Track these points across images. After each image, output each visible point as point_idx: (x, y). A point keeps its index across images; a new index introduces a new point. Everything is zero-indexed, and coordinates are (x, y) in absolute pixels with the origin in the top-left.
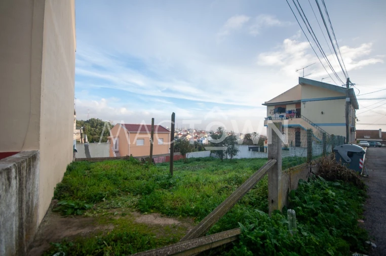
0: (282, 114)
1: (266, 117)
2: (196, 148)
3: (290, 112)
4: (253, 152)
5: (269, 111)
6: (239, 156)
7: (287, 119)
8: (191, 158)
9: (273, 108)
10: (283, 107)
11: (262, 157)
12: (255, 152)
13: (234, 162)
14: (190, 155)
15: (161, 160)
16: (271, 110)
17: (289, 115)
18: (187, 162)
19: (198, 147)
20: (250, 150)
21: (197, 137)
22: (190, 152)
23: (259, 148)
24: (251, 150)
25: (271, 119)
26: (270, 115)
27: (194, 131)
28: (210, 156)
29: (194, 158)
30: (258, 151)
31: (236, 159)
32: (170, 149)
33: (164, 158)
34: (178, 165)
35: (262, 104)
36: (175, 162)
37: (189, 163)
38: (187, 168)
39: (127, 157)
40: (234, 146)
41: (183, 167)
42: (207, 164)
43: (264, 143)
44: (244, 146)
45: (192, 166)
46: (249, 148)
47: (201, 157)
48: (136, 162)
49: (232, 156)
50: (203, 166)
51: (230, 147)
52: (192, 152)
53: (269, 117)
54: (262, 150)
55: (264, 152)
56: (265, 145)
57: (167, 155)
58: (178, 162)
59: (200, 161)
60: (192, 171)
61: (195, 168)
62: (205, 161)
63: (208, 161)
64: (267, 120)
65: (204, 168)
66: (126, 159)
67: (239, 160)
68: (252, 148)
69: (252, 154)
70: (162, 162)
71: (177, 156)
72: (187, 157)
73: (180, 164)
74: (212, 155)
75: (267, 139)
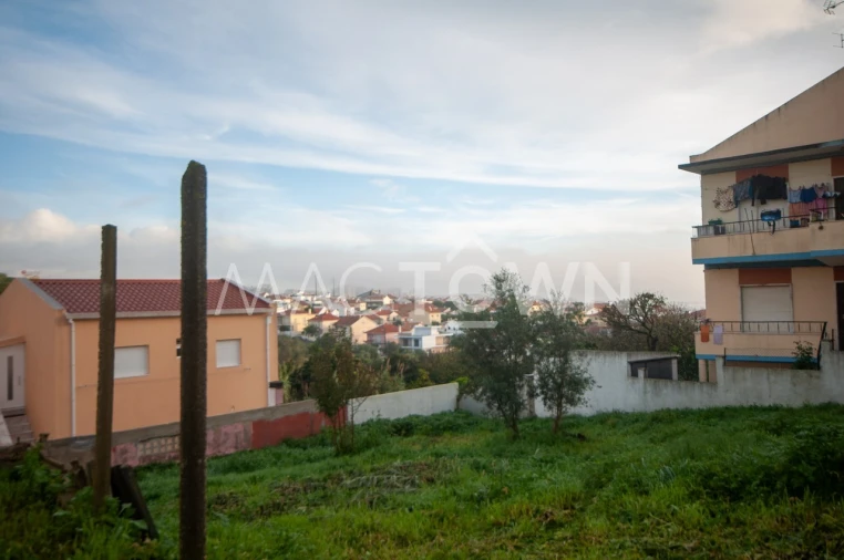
0: (772, 206)
1: (701, 224)
2: (394, 371)
3: (808, 195)
4: (650, 384)
5: (714, 196)
6: (592, 403)
7: (794, 225)
8: (368, 425)
9: (729, 180)
10: (773, 174)
11: (695, 406)
12: (661, 383)
13: (566, 433)
14: (364, 410)
15: (231, 442)
16: (720, 192)
17: (802, 209)
18: (350, 444)
19: (401, 367)
20: (634, 374)
21: (397, 323)
22: (366, 392)
23: (674, 364)
24: (641, 373)
25: (723, 232)
26: (715, 215)
27: (387, 301)
28: (458, 409)
29: (386, 421)
30: (668, 377)
32: (273, 385)
33: (245, 430)
34: (308, 465)
35: (681, 167)
36: (297, 446)
37: (359, 451)
38: (348, 482)
39: (19, 450)
40: (566, 361)
41: (330, 477)
42: (443, 451)
43: (698, 337)
44: (608, 359)
45: (373, 470)
46: (631, 364)
47: (417, 417)
48: (44, 485)
49: (559, 406)
50: (429, 466)
51: (552, 366)
52: (378, 396)
53: (712, 223)
54: (689, 370)
55: (697, 379)
56: (701, 349)
57: (260, 416)
58: (313, 445)
59: (415, 437)
60: (371, 503)
61: (386, 486)
62: (438, 435)
63: (447, 435)
64: (707, 234)
65: (431, 481)
66: (13, 461)
67: (590, 419)
68: (644, 363)
69: (645, 392)
70: (232, 451)
71: (305, 415)
72: (350, 420)
73: (317, 459)
74: (463, 400)
75: (708, 321)
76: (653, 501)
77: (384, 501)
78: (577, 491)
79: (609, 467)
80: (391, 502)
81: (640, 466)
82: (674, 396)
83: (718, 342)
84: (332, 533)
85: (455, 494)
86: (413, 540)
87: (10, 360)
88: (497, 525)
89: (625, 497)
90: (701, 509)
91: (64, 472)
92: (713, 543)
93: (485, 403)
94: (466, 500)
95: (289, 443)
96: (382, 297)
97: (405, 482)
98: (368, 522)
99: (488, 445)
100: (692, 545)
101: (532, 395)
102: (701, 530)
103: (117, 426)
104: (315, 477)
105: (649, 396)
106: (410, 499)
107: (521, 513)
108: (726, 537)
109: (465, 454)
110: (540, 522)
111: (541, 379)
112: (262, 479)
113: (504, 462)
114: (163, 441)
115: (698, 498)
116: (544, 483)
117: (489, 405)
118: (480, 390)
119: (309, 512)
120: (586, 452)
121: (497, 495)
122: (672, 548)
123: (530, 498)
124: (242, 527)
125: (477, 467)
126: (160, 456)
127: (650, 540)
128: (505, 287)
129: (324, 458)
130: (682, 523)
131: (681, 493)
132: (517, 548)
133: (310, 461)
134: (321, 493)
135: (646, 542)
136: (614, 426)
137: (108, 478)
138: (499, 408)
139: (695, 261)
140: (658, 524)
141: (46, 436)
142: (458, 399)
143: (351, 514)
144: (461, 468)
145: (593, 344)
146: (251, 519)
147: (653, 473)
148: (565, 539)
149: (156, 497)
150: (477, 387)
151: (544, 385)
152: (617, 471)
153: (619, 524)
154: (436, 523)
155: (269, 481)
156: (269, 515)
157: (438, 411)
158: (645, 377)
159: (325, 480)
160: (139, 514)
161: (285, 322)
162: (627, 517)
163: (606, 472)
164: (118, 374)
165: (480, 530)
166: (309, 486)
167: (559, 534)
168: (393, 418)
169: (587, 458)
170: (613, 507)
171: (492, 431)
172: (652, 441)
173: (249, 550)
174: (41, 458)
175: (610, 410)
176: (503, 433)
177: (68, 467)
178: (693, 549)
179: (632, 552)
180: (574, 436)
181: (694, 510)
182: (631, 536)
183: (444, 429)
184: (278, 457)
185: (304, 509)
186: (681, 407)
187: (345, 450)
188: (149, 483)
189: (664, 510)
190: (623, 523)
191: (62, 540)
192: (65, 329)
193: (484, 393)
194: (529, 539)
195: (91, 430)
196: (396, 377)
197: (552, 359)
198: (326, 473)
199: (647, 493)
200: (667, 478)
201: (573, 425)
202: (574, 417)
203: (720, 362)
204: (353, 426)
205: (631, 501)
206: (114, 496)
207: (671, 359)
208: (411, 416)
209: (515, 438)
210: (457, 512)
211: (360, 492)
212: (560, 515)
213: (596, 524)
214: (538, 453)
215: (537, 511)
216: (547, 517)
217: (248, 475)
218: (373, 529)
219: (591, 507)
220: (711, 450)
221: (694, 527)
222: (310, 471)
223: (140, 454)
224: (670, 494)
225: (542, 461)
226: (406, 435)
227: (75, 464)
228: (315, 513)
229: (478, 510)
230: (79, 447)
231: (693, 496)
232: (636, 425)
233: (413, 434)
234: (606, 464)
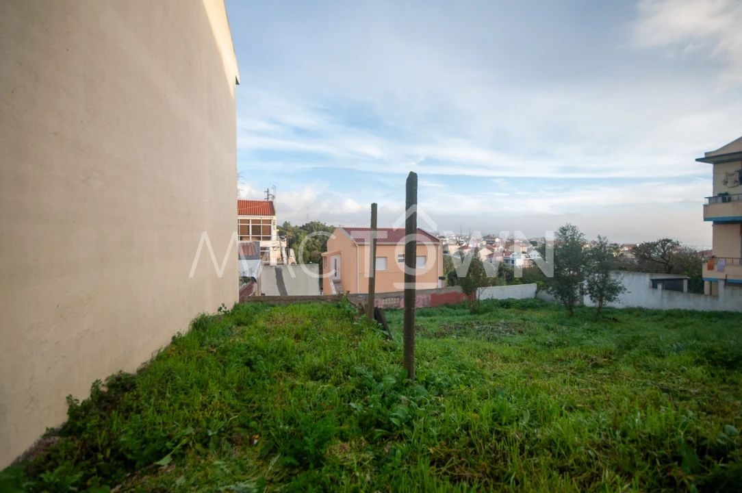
1: (711, 195)
4: (666, 293)
5: (723, 177)
6: (622, 301)
8: (486, 301)
9: (736, 167)
11: (700, 309)
12: (675, 293)
13: (603, 317)
14: (484, 294)
15: (421, 302)
16: (728, 175)
18: (477, 309)
19: (505, 273)
20: (655, 287)
21: (502, 252)
22: (486, 285)
23: (685, 283)
24: (660, 286)
25: (730, 200)
26: (724, 190)
27: (498, 240)
28: (536, 297)
29: (496, 300)
30: (681, 290)
31: (612, 310)
32: (440, 278)
33: (427, 298)
34: (456, 317)
35: (697, 160)
36: (452, 308)
37: (482, 313)
38: (477, 327)
39: (340, 296)
40: (607, 276)
41: (467, 323)
42: (528, 318)
43: (705, 267)
44: (635, 276)
45: (489, 323)
46: (653, 280)
47: (513, 299)
48: (349, 312)
49: (601, 301)
50: (520, 325)
51: (596, 278)
52: (492, 287)
53: (720, 195)
54: (697, 286)
55: (703, 293)
56: (706, 274)
57: (435, 292)
58: (459, 308)
59: (511, 309)
60: (489, 339)
61: (496, 331)
62: (524, 309)
63: (529, 310)
64: (716, 202)
65: (521, 332)
66: (338, 301)
67: (621, 311)
68: (662, 281)
69: (662, 298)
70: (422, 307)
71: (456, 293)
72: (477, 297)
73: (461, 315)
74: (539, 293)
75: (713, 257)
76: (668, 362)
77: (496, 339)
78: (613, 349)
79: (636, 339)
80: (499, 340)
81: (659, 341)
82: (683, 302)
83: (721, 270)
84: (469, 350)
85: (535, 340)
86: (512, 360)
87: (336, 260)
88: (560, 360)
89: (647, 358)
90: (704, 371)
91: (356, 307)
92: (713, 392)
93: (553, 295)
94: (540, 344)
95: (448, 306)
96: (495, 238)
97: (506, 331)
98: (487, 348)
99: (554, 318)
100: (696, 391)
101: (582, 293)
102: (704, 383)
103: (377, 290)
104: (460, 323)
105: (665, 301)
106: (509, 340)
107: (575, 356)
108: (722, 390)
109: (540, 321)
110: (588, 363)
111: (589, 285)
112: (435, 321)
113: (564, 328)
114: (392, 299)
115: (702, 364)
116: (591, 342)
117: (555, 297)
118: (551, 288)
119: (458, 339)
120: (619, 328)
121: (560, 344)
122: (681, 391)
123: (581, 349)
124: (427, 341)
125: (548, 329)
126: (392, 305)
127: (666, 384)
128: (568, 233)
129: (464, 314)
130: (689, 377)
131: (689, 359)
132: (573, 374)
133: (457, 315)
134: (463, 331)
135: (662, 385)
136: (638, 316)
137: (373, 310)
138: (562, 299)
139: (706, 219)
140: (671, 375)
141: (349, 292)
142: (536, 292)
143: (479, 343)
144: (539, 328)
145: (625, 267)
146: (431, 338)
147: (668, 345)
148: (605, 374)
149: (390, 322)
150: (548, 286)
151: (591, 288)
152: (642, 342)
153: (642, 372)
154: (524, 354)
155: (438, 322)
156: (439, 337)
157: (524, 297)
158: (663, 289)
159: (465, 325)
160: (384, 329)
161: (446, 250)
162: (649, 369)
163: (633, 341)
164: (376, 269)
165: (550, 361)
166: (457, 327)
167: (601, 371)
168: (499, 299)
169: (619, 332)
170: (638, 361)
171: (556, 310)
172: (666, 327)
173: (431, 352)
174: (348, 300)
175: (636, 306)
176: (564, 312)
177: (357, 305)
178: (697, 394)
179: (652, 389)
180: (610, 319)
181: (698, 371)
182: (650, 379)
183: (528, 307)
184: (443, 312)
185: (455, 337)
186: (689, 309)
187: (475, 312)
188: (388, 316)
189: (676, 368)
190: (646, 371)
191: (356, 335)
192: (355, 248)
193: (553, 290)
194: (581, 371)
195: (366, 291)
196: (501, 279)
197: (597, 275)
198: (465, 322)
199: (663, 357)
200: (678, 350)
201: (609, 313)
202: (610, 308)
203: (722, 284)
204: (479, 300)
205: (652, 360)
206: (375, 319)
207: (683, 279)
208: (509, 299)
209: (571, 316)
210: (536, 350)
211: (483, 332)
212: (601, 361)
213: (626, 370)
214: (586, 325)
215: (586, 357)
216: (592, 360)
217: (429, 318)
218: (490, 352)
219: (622, 360)
220: (713, 336)
221: (699, 381)
222: (458, 320)
223: (383, 303)
224: (681, 359)
225: (588, 330)
226: (506, 308)
227: (360, 304)
228: (460, 339)
229: (549, 351)
230: (360, 298)
231: (698, 363)
232: (655, 316)
233: (510, 308)
234: (634, 337)
